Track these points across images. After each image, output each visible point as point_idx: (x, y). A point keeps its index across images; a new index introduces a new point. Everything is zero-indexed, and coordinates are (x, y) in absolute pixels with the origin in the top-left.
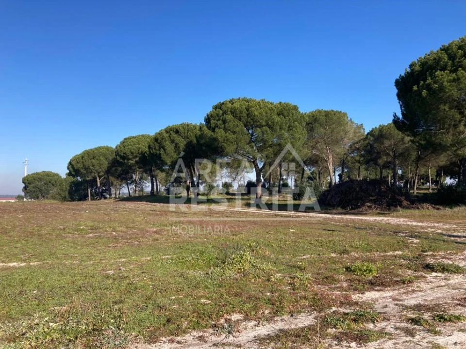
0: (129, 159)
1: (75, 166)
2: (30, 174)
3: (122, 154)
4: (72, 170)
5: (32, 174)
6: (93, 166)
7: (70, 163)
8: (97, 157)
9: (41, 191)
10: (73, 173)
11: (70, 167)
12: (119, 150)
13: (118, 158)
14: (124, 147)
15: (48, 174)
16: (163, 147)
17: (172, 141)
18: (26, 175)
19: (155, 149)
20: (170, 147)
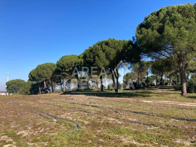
0: (65, 69)
1: (32, 75)
2: (10, 81)
3: (61, 66)
4: (31, 77)
5: (11, 81)
6: (43, 74)
7: (30, 74)
8: (46, 69)
9: (15, 89)
10: (32, 79)
11: (30, 75)
12: (59, 63)
13: (59, 68)
14: (63, 61)
15: (19, 81)
16: (98, 55)
17: (104, 51)
18: (8, 81)
19: (90, 57)
20: (102, 55)
